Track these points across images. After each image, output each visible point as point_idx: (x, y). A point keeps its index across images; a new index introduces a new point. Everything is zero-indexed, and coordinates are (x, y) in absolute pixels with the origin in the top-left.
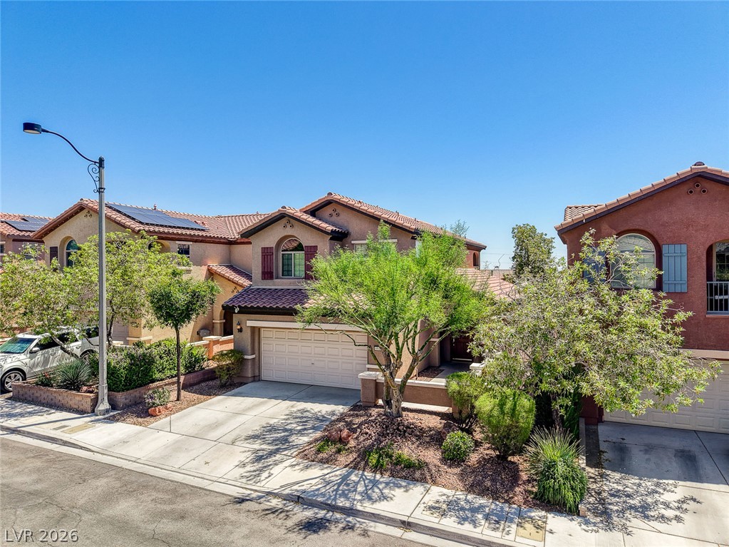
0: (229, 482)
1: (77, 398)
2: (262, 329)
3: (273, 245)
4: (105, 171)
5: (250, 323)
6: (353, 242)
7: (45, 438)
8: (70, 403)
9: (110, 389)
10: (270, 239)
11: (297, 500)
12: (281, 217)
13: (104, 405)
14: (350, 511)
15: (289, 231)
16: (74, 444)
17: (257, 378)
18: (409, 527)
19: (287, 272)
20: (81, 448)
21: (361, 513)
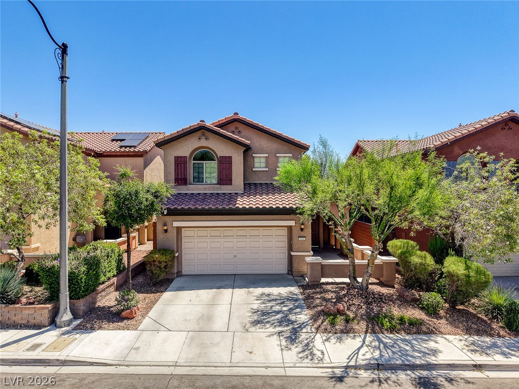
0: (297, 365)
1: (27, 312)
2: (183, 229)
3: (187, 154)
4: (68, 59)
5: (176, 224)
6: (254, 155)
7: (29, 362)
8: (14, 318)
9: (70, 298)
10: (185, 149)
11: (377, 367)
12: (200, 130)
13: (67, 316)
14: (428, 367)
15: (204, 143)
16: (84, 362)
17: (179, 274)
18: (480, 369)
19: (199, 179)
20: (92, 364)
21: (438, 366)
